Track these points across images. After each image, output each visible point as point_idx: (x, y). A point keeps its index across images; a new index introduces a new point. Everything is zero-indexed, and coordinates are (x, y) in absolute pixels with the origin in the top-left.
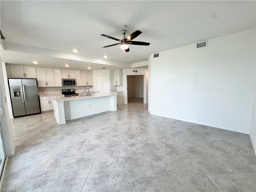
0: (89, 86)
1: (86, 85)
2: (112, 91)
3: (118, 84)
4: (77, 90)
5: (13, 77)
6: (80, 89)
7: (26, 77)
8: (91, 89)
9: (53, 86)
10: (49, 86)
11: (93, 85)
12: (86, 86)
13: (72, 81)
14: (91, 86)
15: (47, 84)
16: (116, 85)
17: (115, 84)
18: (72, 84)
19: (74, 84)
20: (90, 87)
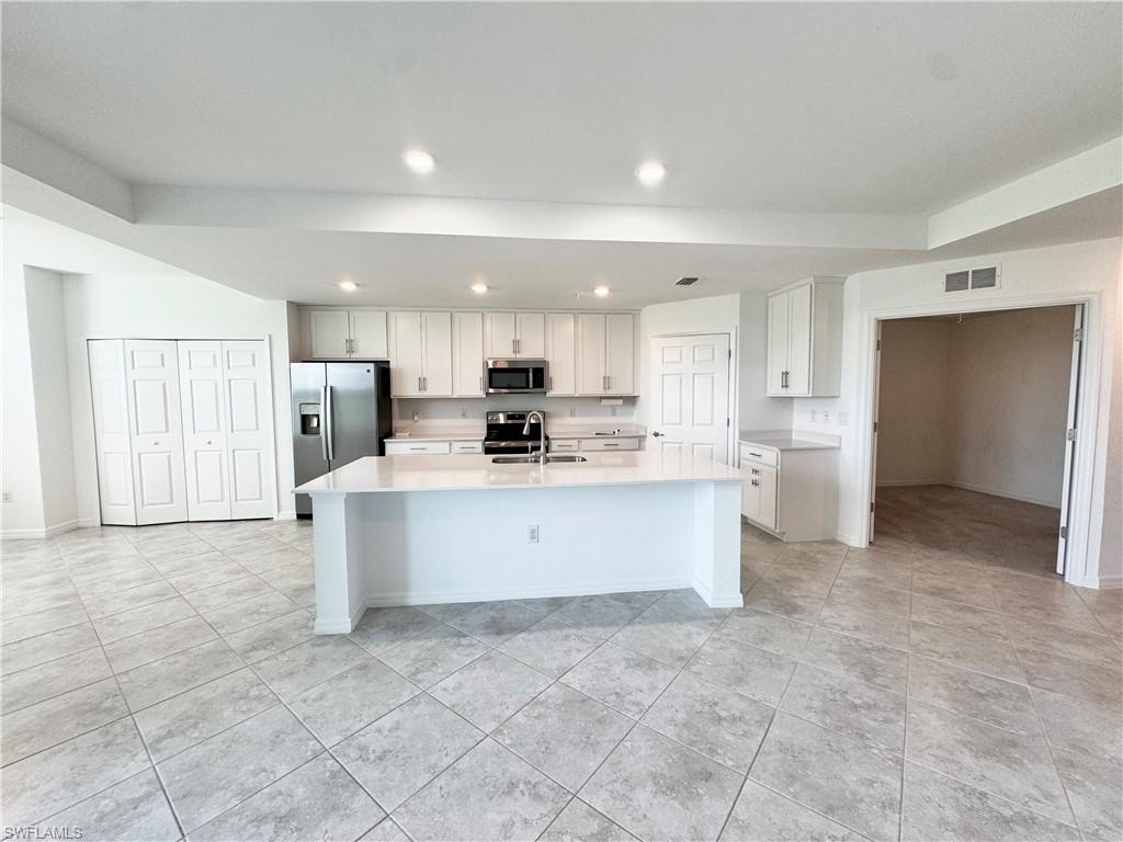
0: (621, 398)
1: (602, 392)
2: (745, 435)
3: (799, 387)
4: (559, 416)
5: (316, 356)
6: (572, 414)
7: (354, 356)
8: (632, 414)
9: (446, 393)
10: (430, 392)
11: (640, 392)
12: (602, 398)
13: (526, 371)
14: (631, 400)
15: (422, 383)
16: (783, 393)
17: (775, 389)
18: (528, 387)
19: (535, 386)
20: (621, 402)
